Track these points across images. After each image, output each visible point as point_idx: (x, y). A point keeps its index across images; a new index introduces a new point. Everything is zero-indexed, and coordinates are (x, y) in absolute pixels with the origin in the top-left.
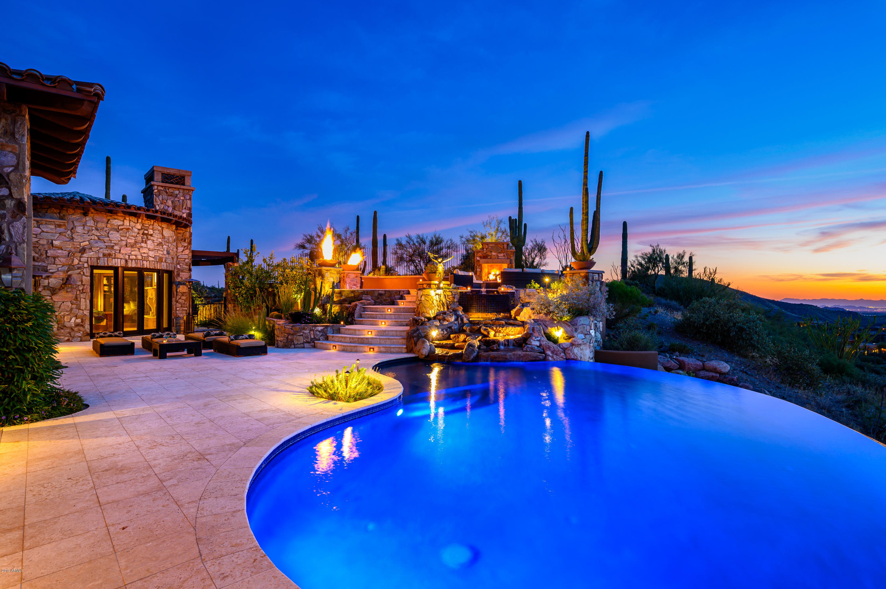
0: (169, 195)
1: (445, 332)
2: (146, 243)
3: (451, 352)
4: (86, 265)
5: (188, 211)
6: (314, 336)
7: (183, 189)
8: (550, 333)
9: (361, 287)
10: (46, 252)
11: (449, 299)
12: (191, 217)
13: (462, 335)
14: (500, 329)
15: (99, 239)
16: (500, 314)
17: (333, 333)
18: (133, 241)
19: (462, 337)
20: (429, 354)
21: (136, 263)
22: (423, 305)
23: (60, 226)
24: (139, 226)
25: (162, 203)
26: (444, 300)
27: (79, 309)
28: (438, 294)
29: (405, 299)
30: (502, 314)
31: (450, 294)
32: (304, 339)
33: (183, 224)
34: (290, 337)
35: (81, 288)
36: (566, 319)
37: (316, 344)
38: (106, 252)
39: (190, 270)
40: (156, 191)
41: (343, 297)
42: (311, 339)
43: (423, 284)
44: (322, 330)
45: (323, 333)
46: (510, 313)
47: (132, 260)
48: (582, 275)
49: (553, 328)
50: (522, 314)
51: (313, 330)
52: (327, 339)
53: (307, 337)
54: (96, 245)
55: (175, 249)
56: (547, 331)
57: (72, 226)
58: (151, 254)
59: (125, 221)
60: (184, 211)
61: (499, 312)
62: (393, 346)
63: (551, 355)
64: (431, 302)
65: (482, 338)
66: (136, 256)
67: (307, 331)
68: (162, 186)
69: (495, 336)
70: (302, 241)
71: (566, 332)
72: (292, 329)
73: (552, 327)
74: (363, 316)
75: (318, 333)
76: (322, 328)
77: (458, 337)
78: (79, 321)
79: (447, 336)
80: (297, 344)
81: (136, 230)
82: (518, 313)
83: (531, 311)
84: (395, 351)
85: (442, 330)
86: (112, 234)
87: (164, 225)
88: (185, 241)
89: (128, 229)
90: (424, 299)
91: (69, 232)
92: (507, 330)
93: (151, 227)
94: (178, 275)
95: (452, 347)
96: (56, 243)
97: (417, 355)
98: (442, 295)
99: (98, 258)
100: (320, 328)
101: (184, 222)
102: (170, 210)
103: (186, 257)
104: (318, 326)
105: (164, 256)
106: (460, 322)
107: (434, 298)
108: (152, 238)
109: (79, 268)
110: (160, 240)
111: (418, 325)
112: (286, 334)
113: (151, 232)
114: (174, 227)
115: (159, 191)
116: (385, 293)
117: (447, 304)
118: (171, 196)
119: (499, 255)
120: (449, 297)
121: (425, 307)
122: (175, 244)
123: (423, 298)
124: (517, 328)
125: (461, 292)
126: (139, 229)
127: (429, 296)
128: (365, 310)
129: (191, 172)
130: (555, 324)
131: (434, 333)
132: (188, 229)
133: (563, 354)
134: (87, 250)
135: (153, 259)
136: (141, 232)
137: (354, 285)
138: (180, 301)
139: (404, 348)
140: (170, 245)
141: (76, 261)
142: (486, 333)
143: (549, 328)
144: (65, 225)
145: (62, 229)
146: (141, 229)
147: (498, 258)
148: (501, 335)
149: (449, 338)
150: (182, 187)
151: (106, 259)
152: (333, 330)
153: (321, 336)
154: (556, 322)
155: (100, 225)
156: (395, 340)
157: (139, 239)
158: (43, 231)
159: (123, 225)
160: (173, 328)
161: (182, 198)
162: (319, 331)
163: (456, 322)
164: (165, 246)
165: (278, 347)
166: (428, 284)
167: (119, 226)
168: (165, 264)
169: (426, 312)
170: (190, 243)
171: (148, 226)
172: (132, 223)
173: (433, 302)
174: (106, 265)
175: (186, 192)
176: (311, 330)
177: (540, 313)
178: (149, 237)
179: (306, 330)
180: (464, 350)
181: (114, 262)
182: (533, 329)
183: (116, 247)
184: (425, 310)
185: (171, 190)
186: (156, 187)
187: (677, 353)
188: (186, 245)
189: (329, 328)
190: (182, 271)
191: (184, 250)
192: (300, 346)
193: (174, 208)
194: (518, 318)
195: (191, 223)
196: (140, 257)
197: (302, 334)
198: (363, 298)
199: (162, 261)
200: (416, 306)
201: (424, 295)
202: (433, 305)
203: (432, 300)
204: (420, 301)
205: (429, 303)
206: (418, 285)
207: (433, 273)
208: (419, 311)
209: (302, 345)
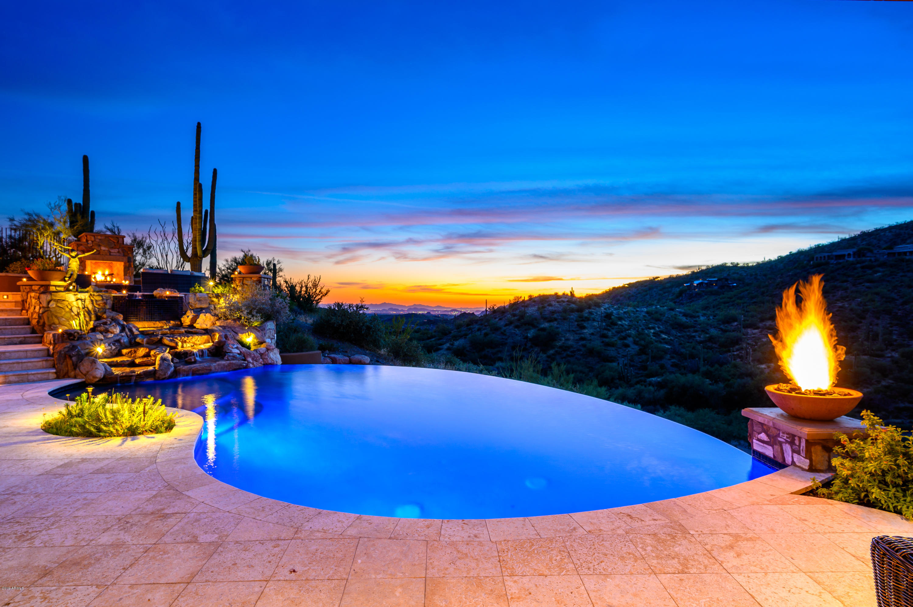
1: (114, 347)
3: (139, 370)
8: (241, 339)
11: (99, 305)
13: (142, 349)
14: (185, 339)
16: (170, 322)
19: (142, 351)
20: (104, 376)
22: (53, 314)
26: (90, 307)
28: (81, 300)
30: (172, 322)
31: (100, 298)
36: (256, 324)
43: (31, 286)
46: (181, 321)
48: (255, 279)
49: (244, 334)
50: (198, 321)
56: (237, 338)
61: (168, 320)
62: (33, 372)
63: (251, 361)
64: (67, 310)
65: (170, 350)
69: (182, 347)
71: (257, 337)
73: (242, 333)
77: (135, 352)
79: (116, 351)
82: (194, 320)
83: (212, 318)
84: (35, 378)
85: (109, 345)
90: (54, 306)
92: (193, 340)
95: (132, 364)
97: (84, 380)
98: (86, 301)
106: (129, 333)
107: (75, 303)
117: (95, 311)
119: (112, 251)
120: (99, 303)
121: (56, 316)
123: (53, 305)
124: (203, 336)
125: (114, 297)
127: (64, 302)
130: (245, 330)
131: (100, 349)
133: (261, 360)
139: (53, 373)
142: (173, 344)
143: (240, 335)
147: (110, 255)
148: (189, 345)
149: (119, 354)
154: (246, 328)
156: (29, 364)
163: (123, 334)
166: (42, 286)
173: (71, 309)
177: (228, 319)
180: (157, 366)
182: (226, 337)
184: (56, 321)
187: (327, 352)
194: (197, 325)
200: (35, 316)
201: (55, 300)
202: (72, 314)
203: (70, 307)
204: (46, 309)
205: (63, 311)
206: (19, 286)
207: (49, 270)
208: (44, 323)
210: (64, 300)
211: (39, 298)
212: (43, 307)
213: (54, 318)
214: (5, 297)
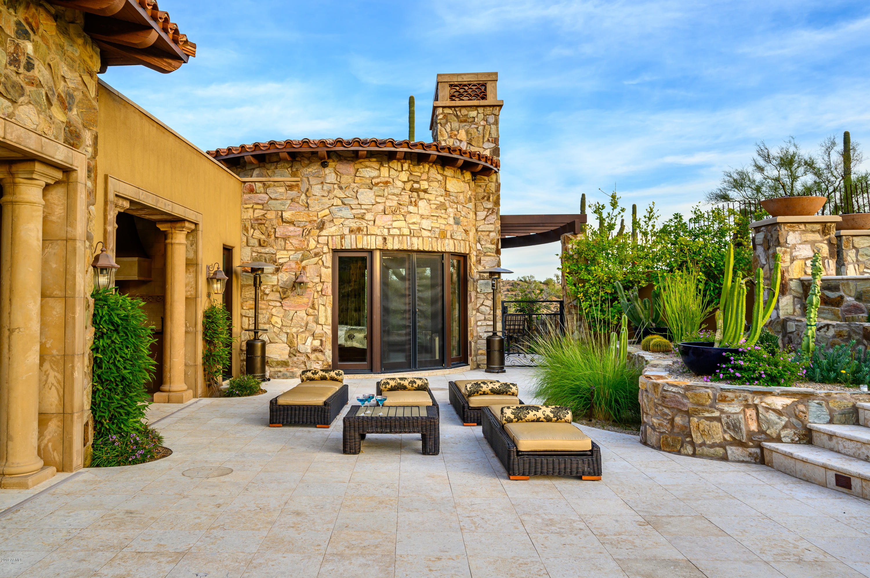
0: (461, 122)
2: (416, 205)
4: (326, 249)
5: (492, 145)
6: (759, 425)
7: (485, 106)
10: (275, 232)
12: (498, 155)
15: (344, 204)
17: (831, 422)
18: (395, 203)
21: (400, 242)
23: (290, 187)
24: (404, 176)
25: (450, 137)
27: (317, 323)
32: (725, 432)
33: (480, 168)
34: (678, 420)
35: (319, 289)
37: (766, 452)
38: (354, 225)
39: (498, 252)
40: (441, 117)
41: (849, 300)
42: (751, 434)
44: (786, 407)
45: (793, 420)
47: (393, 236)
51: (756, 407)
52: (807, 437)
53: (735, 427)
54: (340, 214)
55: (472, 215)
57: (307, 186)
58: (426, 224)
59: (382, 169)
60: (486, 145)
66: (400, 229)
67: (735, 409)
68: (450, 107)
75: (772, 416)
76: (788, 401)
78: (317, 343)
80: (704, 444)
81: (400, 184)
86: (362, 193)
87: (449, 172)
88: (488, 199)
89: (386, 183)
91: (303, 197)
93: (424, 177)
94: (479, 261)
96: (286, 215)
99: (343, 237)
100: (779, 402)
101: (482, 163)
102: (464, 146)
103: (491, 227)
104: (770, 393)
105: (448, 228)
108: (427, 196)
109: (316, 255)
110: (442, 199)
112: (666, 410)
113: (424, 185)
114: (468, 176)
115: (445, 116)
118: (465, 121)
122: (471, 205)
126: (404, 182)
129: (496, 74)
132: (494, 177)
134: (327, 224)
135: (429, 234)
136: (408, 186)
138: (483, 308)
140: (460, 207)
141: (312, 244)
144: (297, 185)
145: (293, 193)
146: (409, 181)
150: (482, 102)
151: (353, 236)
152: (831, 412)
153: (785, 427)
155: (346, 179)
157: (405, 198)
158: (271, 198)
159: (379, 176)
160: (470, 358)
161: (482, 123)
162: (776, 411)
164: (450, 210)
165: (645, 443)
167: (373, 178)
168: (451, 241)
170: (497, 203)
171: (419, 174)
172: (392, 172)
174: (354, 247)
175: (488, 110)
176: (748, 406)
178: (422, 194)
179: (730, 402)
181: (365, 243)
183: (369, 216)
185: (464, 111)
186: (440, 110)
188: (490, 205)
189: (813, 405)
190: (485, 255)
191: (487, 216)
192: (712, 450)
193: (470, 144)
195: (497, 166)
196: (406, 231)
197: (717, 414)
199: (445, 237)
209: (720, 451)
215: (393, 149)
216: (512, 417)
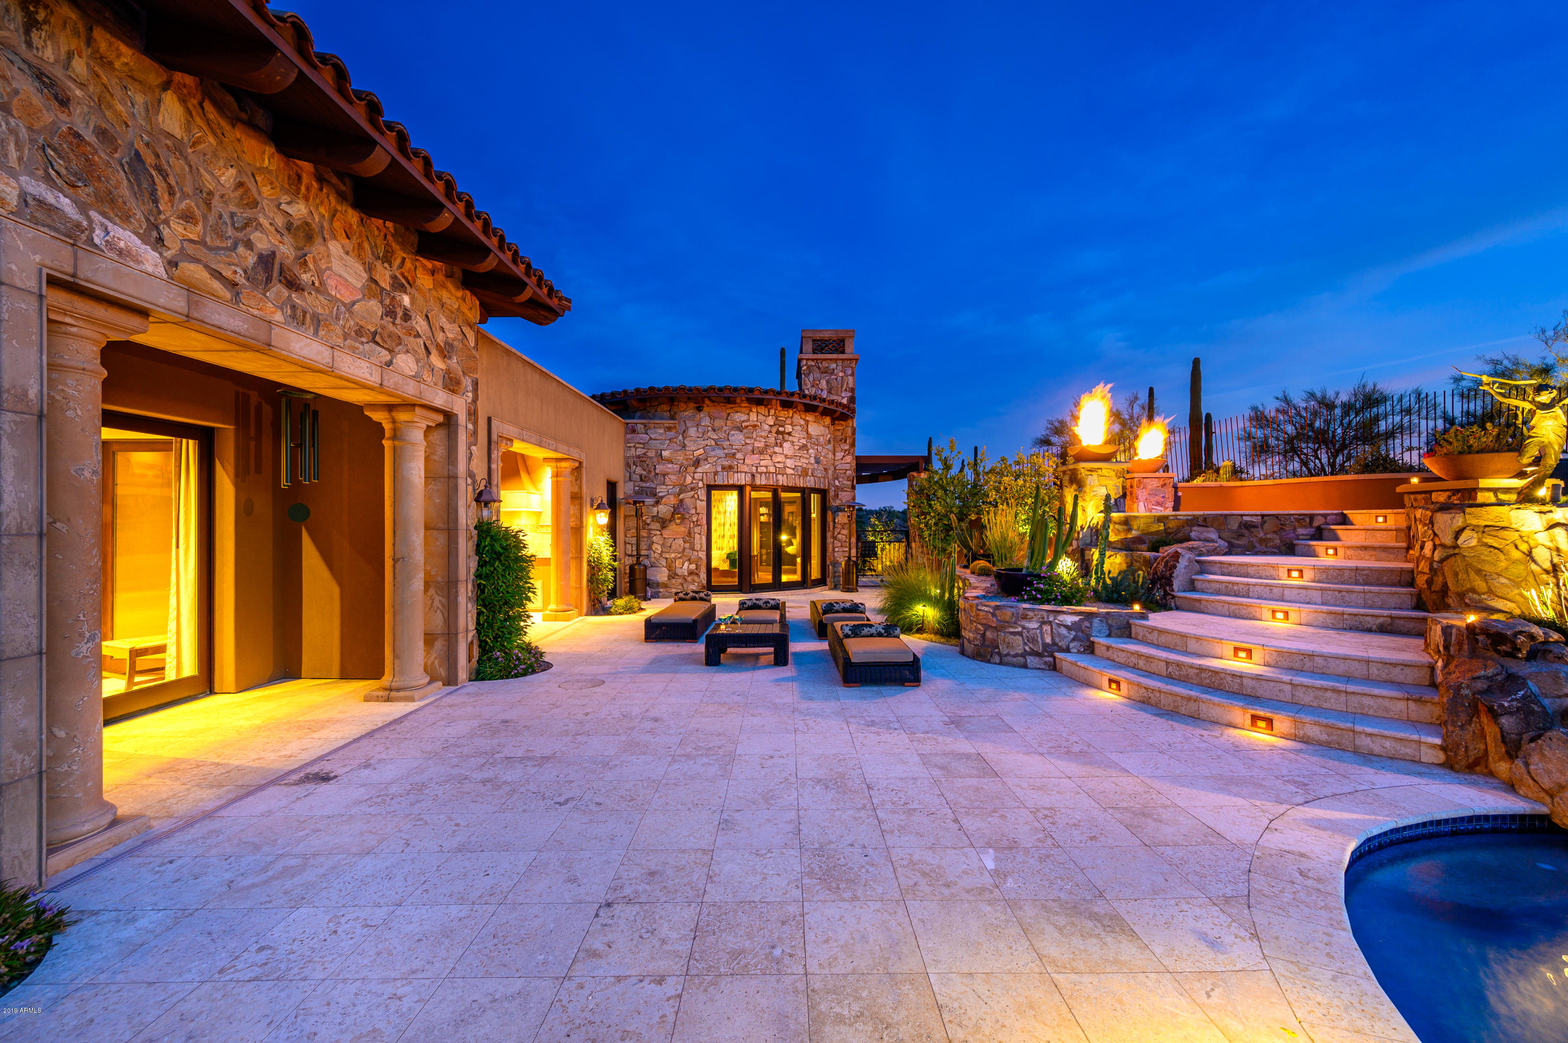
0: (822, 373)
2: (781, 446)
4: (701, 484)
5: (850, 394)
6: (1053, 639)
7: (842, 360)
9: (1176, 508)
10: (655, 469)
12: (854, 403)
15: (716, 444)
17: (1109, 636)
18: (762, 445)
21: (766, 478)
22: (1468, 566)
23: (670, 429)
24: (771, 421)
25: (813, 386)
27: (693, 550)
29: (1337, 539)
32: (1025, 644)
33: (838, 414)
34: (989, 634)
35: (695, 519)
37: (1057, 660)
38: (726, 463)
39: (853, 488)
40: (804, 368)
41: (1134, 533)
42: (1045, 645)
43: (1430, 492)
44: (1074, 623)
45: (1080, 634)
47: (761, 473)
51: (1050, 623)
52: (1090, 649)
53: (1033, 640)
54: (713, 453)
55: (830, 456)
57: (683, 428)
58: (789, 463)
59: (750, 413)
60: (843, 394)
62: (1369, 730)
64: (1516, 555)
66: (766, 467)
67: (1034, 625)
68: (813, 360)
70: (1044, 433)
72: (993, 615)
74: (1198, 585)
75: (1063, 631)
76: (1076, 618)
78: (693, 567)
80: (1008, 654)
81: (767, 427)
86: (733, 435)
87: (810, 417)
88: (846, 441)
89: (755, 426)
90: (1474, 543)
91: (680, 437)
93: (789, 421)
94: (836, 496)
96: (665, 454)
99: (716, 473)
100: (1069, 619)
101: (840, 409)
102: (824, 395)
103: (848, 466)
104: (1062, 612)
105: (809, 466)
107: (1543, 538)
108: (791, 438)
109: (692, 489)
110: (804, 441)
111: (1512, 655)
112: (980, 627)
113: (789, 428)
114: (828, 420)
115: (809, 367)
116: (1264, 522)
118: (826, 372)
121: (1479, 572)
122: (830, 447)
123: (1469, 540)
126: (771, 426)
127: (1506, 534)
128: (1204, 569)
129: (853, 331)
132: (850, 422)
134: (702, 462)
135: (793, 472)
136: (774, 429)
137: (1158, 504)
138: (840, 536)
139: (1434, 746)
140: (820, 448)
141: (689, 479)
144: (676, 427)
145: (672, 434)
146: (775, 425)
150: (841, 356)
151: (725, 473)
152: (1110, 627)
153: (1073, 640)
155: (718, 423)
156: (1367, 701)
157: (772, 440)
158: (651, 438)
159: (748, 420)
160: (828, 580)
161: (841, 374)
162: (1066, 627)
164: (811, 451)
165: (963, 653)
166: (1455, 491)
167: (743, 422)
168: (812, 479)
169: (1490, 592)
170: (853, 445)
171: (785, 419)
172: (760, 417)
173: (1529, 554)
174: (726, 483)
175: (847, 363)
176: (1043, 623)
178: (786, 437)
179: (1030, 620)
181: (736, 479)
183: (739, 456)
184: (1480, 585)
185: (825, 364)
186: (804, 362)
188: (847, 447)
189: (1096, 622)
190: (842, 490)
191: (844, 456)
192: (1015, 660)
193: (829, 392)
195: (853, 411)
196: (772, 469)
197: (1020, 629)
198: (1193, 535)
199: (807, 475)
200: (1424, 566)
201: (1475, 528)
202: (1534, 567)
203: (1524, 547)
204: (1451, 552)
205: (1502, 557)
206: (1403, 494)
207: (1481, 451)
208: (1445, 585)
209: (1021, 660)
210: (1503, 528)
211: (1432, 522)
212: (1443, 546)
213: (1472, 574)
214: (1381, 519)
215: (761, 396)
216: (850, 633)
